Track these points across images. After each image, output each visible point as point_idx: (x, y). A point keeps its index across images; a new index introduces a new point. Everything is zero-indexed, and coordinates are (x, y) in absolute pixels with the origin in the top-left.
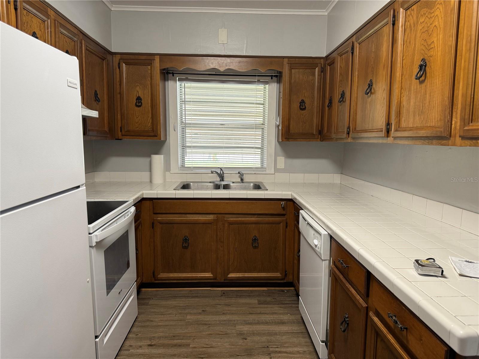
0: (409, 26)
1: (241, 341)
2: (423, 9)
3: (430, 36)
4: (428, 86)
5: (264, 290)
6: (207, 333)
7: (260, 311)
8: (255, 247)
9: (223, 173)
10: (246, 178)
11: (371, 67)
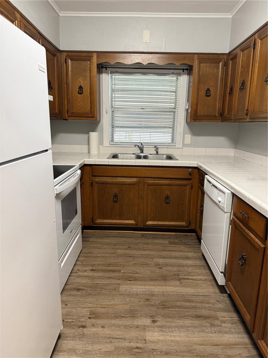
1: (158, 270)
5: (172, 235)
6: (133, 263)
7: (171, 249)
8: (167, 203)
9: (143, 147)
10: (160, 151)
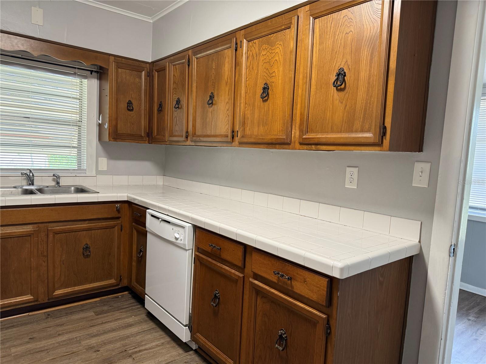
0: (251, 55)
1: (95, 354)
2: (265, 45)
3: (271, 67)
5: (96, 301)
6: (48, 359)
7: (101, 321)
8: (88, 256)
9: (33, 175)
10: (63, 182)
11: (212, 82)
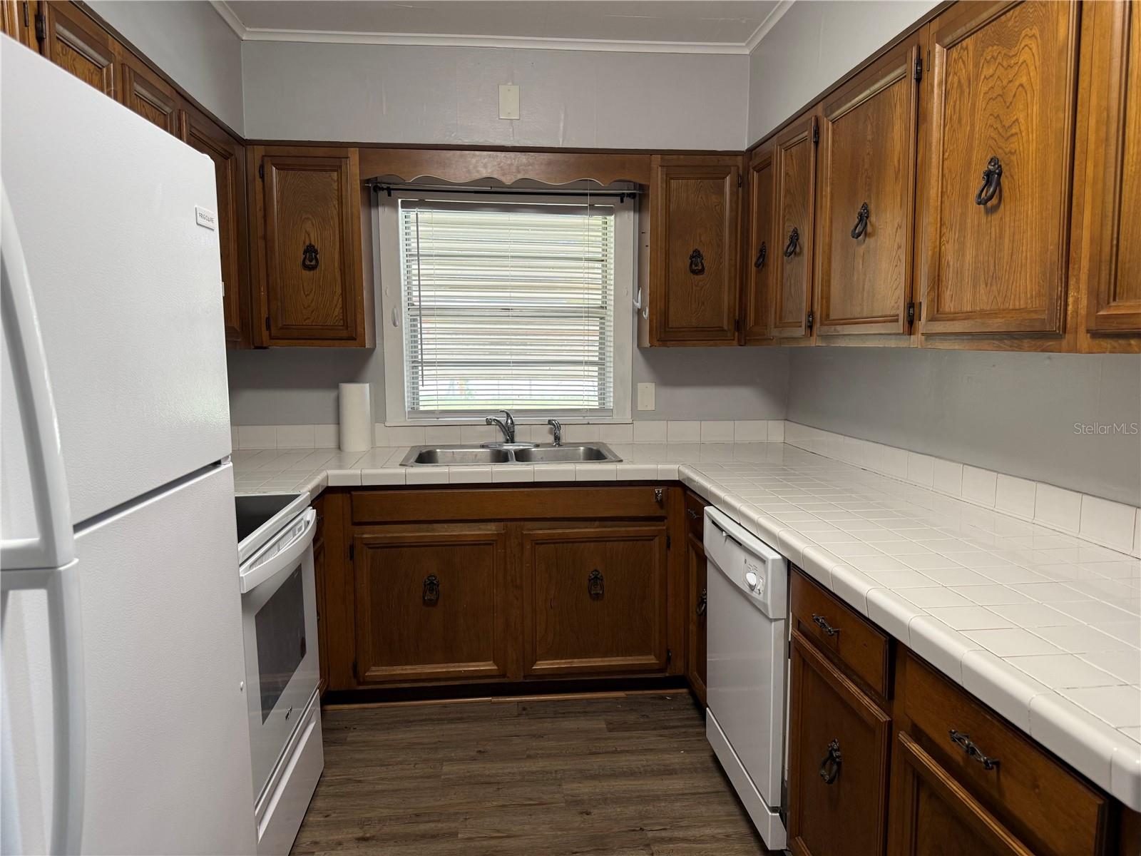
0: (956, 85)
1: (579, 819)
2: (990, 48)
3: (1008, 107)
4: (1007, 219)
5: (617, 698)
6: (495, 803)
7: (614, 746)
8: (597, 597)
9: (512, 423)
10: (568, 435)
11: (864, 176)
